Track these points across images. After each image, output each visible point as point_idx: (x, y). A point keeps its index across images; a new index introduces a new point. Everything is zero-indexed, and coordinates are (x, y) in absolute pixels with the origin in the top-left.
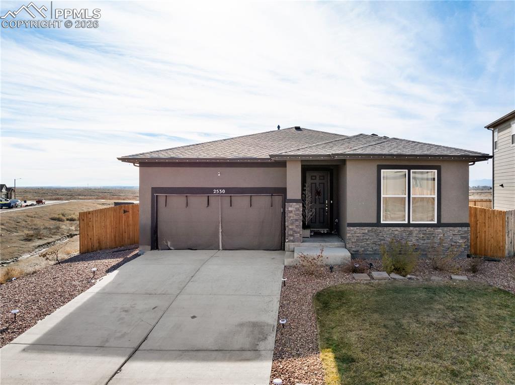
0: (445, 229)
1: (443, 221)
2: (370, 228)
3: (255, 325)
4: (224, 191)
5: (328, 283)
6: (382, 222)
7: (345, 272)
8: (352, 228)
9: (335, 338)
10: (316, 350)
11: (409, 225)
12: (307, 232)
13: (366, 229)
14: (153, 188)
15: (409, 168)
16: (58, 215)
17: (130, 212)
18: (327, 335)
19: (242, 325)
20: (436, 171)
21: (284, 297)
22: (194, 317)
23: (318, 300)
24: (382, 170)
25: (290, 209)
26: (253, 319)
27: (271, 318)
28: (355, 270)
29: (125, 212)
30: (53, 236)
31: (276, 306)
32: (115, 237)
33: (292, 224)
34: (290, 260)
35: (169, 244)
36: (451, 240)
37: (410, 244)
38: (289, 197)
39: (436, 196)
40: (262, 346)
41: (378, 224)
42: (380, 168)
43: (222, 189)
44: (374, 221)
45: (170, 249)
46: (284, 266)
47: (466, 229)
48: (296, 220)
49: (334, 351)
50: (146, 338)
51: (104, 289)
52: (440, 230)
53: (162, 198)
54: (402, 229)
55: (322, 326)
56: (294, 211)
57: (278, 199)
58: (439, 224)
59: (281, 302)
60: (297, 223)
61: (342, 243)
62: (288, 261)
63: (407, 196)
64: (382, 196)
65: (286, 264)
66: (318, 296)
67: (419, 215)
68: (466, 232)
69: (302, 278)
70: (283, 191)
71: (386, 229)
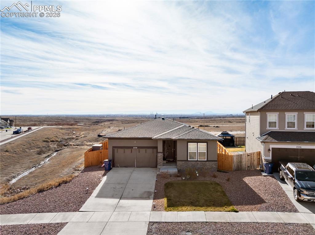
0: (209, 162)
1: (208, 160)
2: (185, 162)
3: (148, 192)
4: (137, 148)
5: (169, 180)
6: (189, 160)
7: (175, 177)
8: (179, 162)
9: (168, 195)
10: (163, 198)
11: (197, 161)
12: (165, 162)
13: (183, 162)
14: (113, 147)
15: (197, 142)
16: (46, 139)
17: (103, 152)
18: (166, 194)
19: (145, 192)
20: (206, 143)
21: (156, 185)
22: (133, 190)
23: (166, 186)
24: (189, 143)
25: (159, 155)
26: (148, 190)
27: (153, 190)
28: (178, 176)
29: (101, 152)
30: (49, 152)
31: (154, 187)
32: (97, 161)
33: (159, 160)
34: (158, 172)
35: (118, 165)
36: (211, 166)
37: (198, 167)
38: (158, 151)
39: (206, 152)
40: (150, 197)
41: (187, 160)
42: (188, 142)
43: (136, 147)
44: (186, 159)
45: (118, 167)
46: (156, 174)
47: (216, 162)
48: (161, 159)
49: (167, 198)
50: (122, 195)
51: (105, 182)
52: (207, 163)
53: (116, 150)
54: (195, 162)
55: (165, 192)
56: (160, 156)
57: (155, 150)
58: (207, 161)
59: (155, 186)
60: (161, 160)
61: (176, 166)
62: (158, 173)
63: (197, 151)
64: (189, 151)
65: (157, 174)
66: (166, 185)
67: (200, 158)
68: (216, 163)
69: (162, 179)
70: (156, 148)
71: (190, 162)
